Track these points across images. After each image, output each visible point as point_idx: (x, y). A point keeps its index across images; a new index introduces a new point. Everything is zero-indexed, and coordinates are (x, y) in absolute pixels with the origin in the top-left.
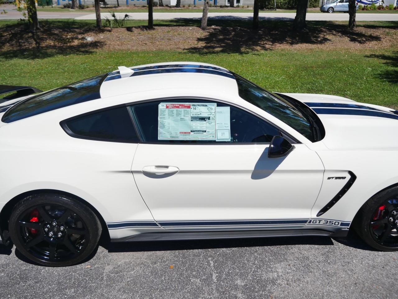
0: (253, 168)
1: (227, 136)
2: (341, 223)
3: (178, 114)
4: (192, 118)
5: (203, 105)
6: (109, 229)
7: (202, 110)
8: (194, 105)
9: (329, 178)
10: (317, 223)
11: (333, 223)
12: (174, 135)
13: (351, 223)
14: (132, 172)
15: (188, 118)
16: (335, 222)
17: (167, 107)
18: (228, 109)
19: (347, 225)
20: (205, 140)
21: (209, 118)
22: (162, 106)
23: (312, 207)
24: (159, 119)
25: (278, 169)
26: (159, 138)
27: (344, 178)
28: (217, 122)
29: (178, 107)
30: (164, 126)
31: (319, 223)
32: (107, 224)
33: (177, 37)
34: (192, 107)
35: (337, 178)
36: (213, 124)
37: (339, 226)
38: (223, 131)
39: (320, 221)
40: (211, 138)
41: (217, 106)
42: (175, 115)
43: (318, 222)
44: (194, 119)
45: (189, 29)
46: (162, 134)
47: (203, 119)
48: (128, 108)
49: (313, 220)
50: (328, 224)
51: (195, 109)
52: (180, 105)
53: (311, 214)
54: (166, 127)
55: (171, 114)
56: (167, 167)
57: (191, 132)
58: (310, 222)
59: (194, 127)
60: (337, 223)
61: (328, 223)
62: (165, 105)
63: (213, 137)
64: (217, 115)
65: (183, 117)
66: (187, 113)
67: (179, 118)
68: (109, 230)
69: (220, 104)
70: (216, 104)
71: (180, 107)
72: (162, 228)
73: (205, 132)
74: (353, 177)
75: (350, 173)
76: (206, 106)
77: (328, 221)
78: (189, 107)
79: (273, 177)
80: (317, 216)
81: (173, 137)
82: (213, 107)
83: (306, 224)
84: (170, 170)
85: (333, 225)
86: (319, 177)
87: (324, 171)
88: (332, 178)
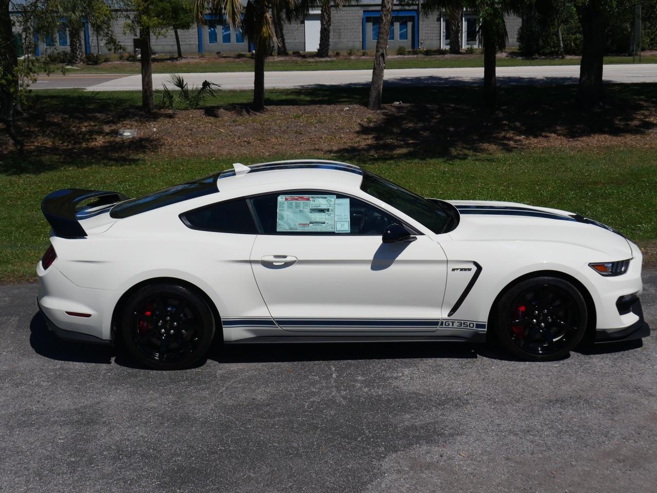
0: (371, 258)
1: (346, 227)
2: (476, 324)
3: (297, 206)
4: (311, 210)
5: (323, 198)
6: (223, 326)
7: (321, 202)
8: (312, 197)
9: (453, 270)
10: (451, 326)
11: (467, 325)
12: (292, 226)
13: (486, 324)
14: (250, 262)
15: (307, 210)
16: (470, 324)
17: (286, 199)
18: (347, 201)
19: (483, 326)
20: (324, 231)
21: (328, 210)
22: (281, 199)
23: (441, 305)
24: (278, 211)
25: (398, 258)
26: (278, 230)
27: (469, 270)
28: (336, 214)
29: (297, 199)
30: (282, 218)
31: (453, 325)
32: (222, 320)
33: (315, 127)
34: (311, 199)
35: (462, 270)
36: (332, 215)
37: (474, 328)
38: (343, 223)
39: (453, 322)
40: (330, 230)
41: (337, 198)
42: (294, 207)
43: (451, 324)
44: (314, 210)
45: (342, 110)
46: (281, 225)
47: (322, 211)
48: (248, 201)
49: (444, 321)
50: (462, 327)
51: (314, 201)
52: (299, 197)
53: (441, 314)
54: (285, 219)
55: (290, 206)
56: (285, 257)
57: (310, 223)
58: (442, 324)
59: (313, 219)
60: (471, 325)
61: (463, 325)
62: (284, 198)
63: (332, 228)
64: (337, 206)
65: (301, 209)
66: (307, 205)
67: (298, 210)
68: (223, 328)
69: (340, 196)
70: (335, 196)
71: (299, 199)
72: (279, 328)
73: (324, 223)
74: (479, 269)
75: (476, 264)
76: (326, 198)
77: (461, 323)
78: (308, 199)
79: (393, 268)
80: (448, 316)
81: (291, 229)
82: (333, 200)
83: (438, 327)
84: (288, 259)
85: (468, 328)
86: (443, 268)
87: (447, 262)
88: (457, 269)
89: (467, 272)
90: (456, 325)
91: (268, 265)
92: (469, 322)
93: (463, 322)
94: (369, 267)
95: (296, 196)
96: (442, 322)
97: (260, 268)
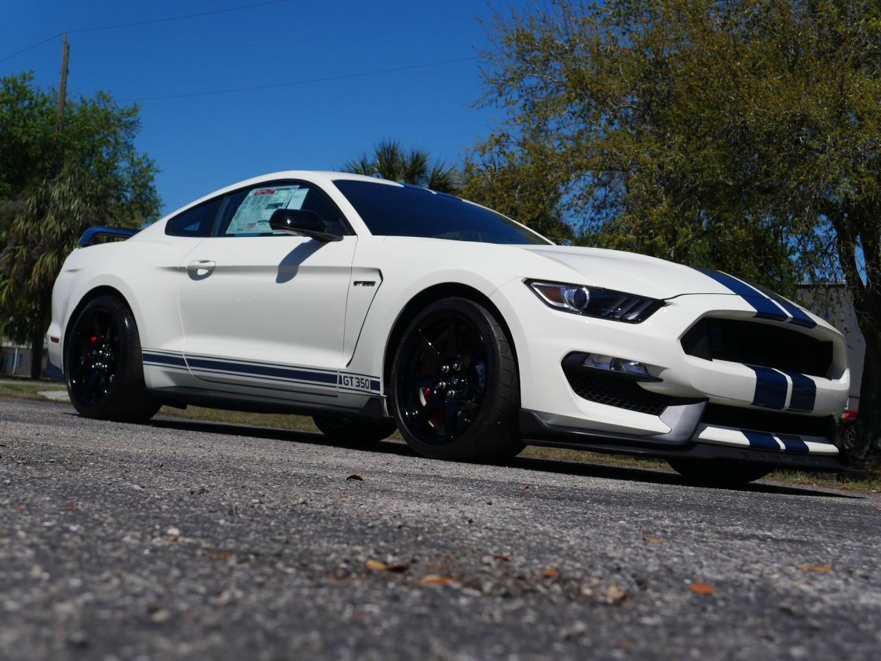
0: (278, 263)
2: (371, 381)
3: (259, 202)
4: (269, 205)
5: (287, 189)
6: (144, 362)
7: (282, 195)
9: (356, 283)
10: (350, 385)
11: (364, 384)
12: (241, 227)
14: (180, 270)
15: (264, 206)
16: (366, 381)
17: (256, 194)
18: (306, 192)
19: (377, 385)
20: (264, 232)
21: (282, 204)
22: (251, 193)
23: (343, 346)
24: (239, 208)
25: (302, 264)
26: (227, 231)
27: (372, 283)
29: (263, 193)
30: (238, 217)
31: (352, 384)
34: (275, 192)
35: (364, 283)
37: (370, 390)
39: (352, 378)
40: (269, 231)
41: (299, 188)
42: (256, 203)
43: (350, 381)
46: (233, 225)
47: (276, 206)
50: (360, 388)
51: (277, 194)
52: (267, 190)
53: (341, 362)
54: (240, 218)
55: (253, 202)
56: (208, 262)
57: (259, 222)
58: (341, 379)
59: (263, 216)
60: (367, 384)
61: (360, 384)
62: (255, 192)
64: (292, 200)
65: (261, 205)
66: (268, 199)
67: (257, 206)
68: (144, 366)
69: (302, 185)
70: (299, 186)
71: (266, 192)
72: (190, 371)
74: (382, 281)
75: (380, 274)
76: (289, 189)
77: (358, 379)
79: (299, 280)
80: (347, 366)
81: (239, 230)
82: (294, 191)
83: (336, 388)
84: (211, 264)
85: (365, 389)
86: (346, 280)
87: (351, 270)
88: (360, 282)
89: (370, 287)
90: (355, 381)
91: (192, 273)
92: (365, 378)
93: (360, 377)
94: (274, 277)
95: (265, 189)
96: (340, 377)
97: (185, 277)
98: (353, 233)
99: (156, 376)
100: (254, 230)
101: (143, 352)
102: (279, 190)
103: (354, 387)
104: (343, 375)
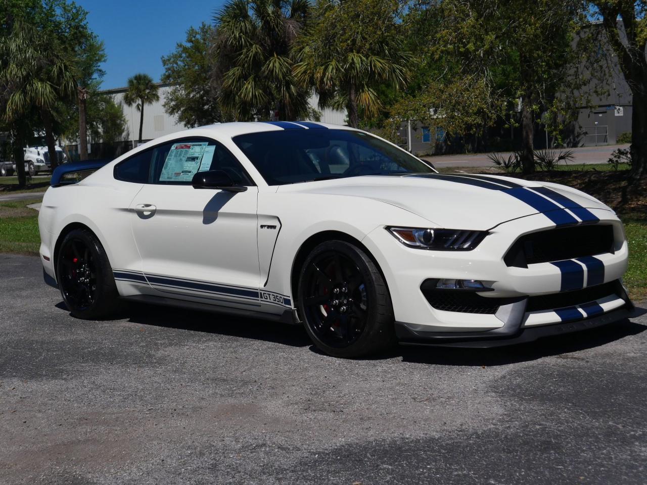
2: (284, 299)
3: (180, 155)
4: (188, 158)
5: (199, 145)
6: (115, 278)
7: (196, 150)
9: (262, 226)
10: (268, 299)
11: (279, 300)
12: (170, 175)
13: (292, 299)
14: (130, 211)
15: (185, 159)
17: (176, 148)
18: (214, 148)
19: (290, 302)
20: (188, 180)
21: (198, 158)
22: (173, 147)
23: (260, 272)
24: (166, 160)
26: (160, 179)
27: (274, 227)
28: (202, 162)
29: (182, 148)
31: (270, 298)
34: (191, 147)
36: (199, 164)
39: (269, 295)
41: (208, 145)
42: (178, 156)
46: (164, 174)
47: (194, 159)
50: (276, 302)
51: (193, 149)
52: (185, 145)
53: (260, 283)
54: (168, 168)
55: (176, 155)
57: (182, 172)
58: (261, 296)
59: (185, 168)
60: (281, 300)
61: (276, 299)
62: (176, 146)
64: (205, 153)
65: (182, 157)
66: (186, 153)
67: (179, 159)
68: (116, 281)
69: (211, 143)
70: (208, 143)
71: (184, 147)
72: (150, 285)
73: (190, 172)
74: (281, 226)
75: (279, 220)
76: (201, 145)
78: (189, 147)
79: (219, 222)
80: (265, 286)
81: (169, 178)
82: (205, 147)
83: (259, 301)
84: (152, 208)
85: (280, 303)
86: (254, 224)
87: (257, 216)
88: (265, 226)
89: (273, 230)
90: (272, 297)
91: (141, 214)
92: (279, 296)
93: (275, 295)
94: (200, 219)
95: (183, 144)
96: (261, 293)
97: (136, 217)
98: (254, 184)
99: (125, 288)
100: (180, 179)
101: (113, 271)
102: (193, 145)
103: (272, 301)
104: (263, 292)
